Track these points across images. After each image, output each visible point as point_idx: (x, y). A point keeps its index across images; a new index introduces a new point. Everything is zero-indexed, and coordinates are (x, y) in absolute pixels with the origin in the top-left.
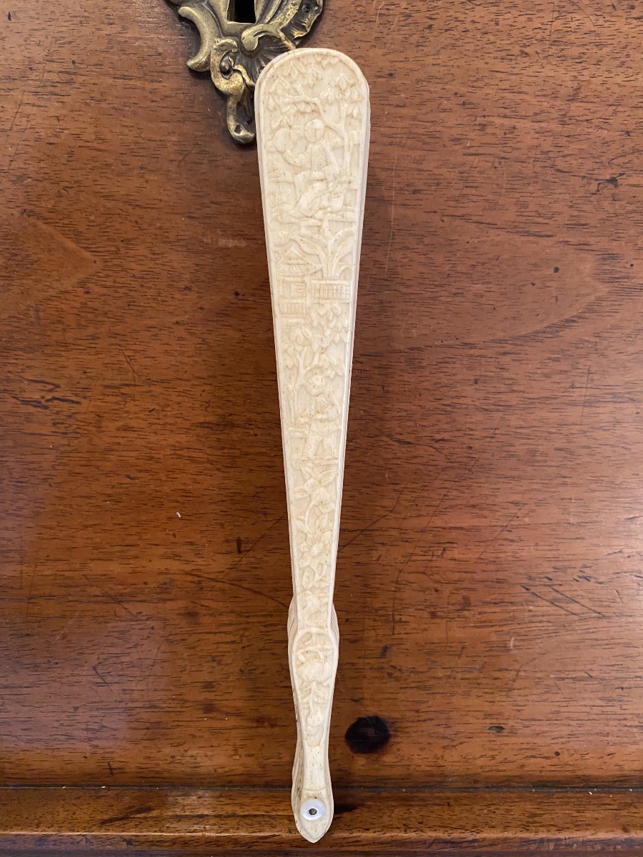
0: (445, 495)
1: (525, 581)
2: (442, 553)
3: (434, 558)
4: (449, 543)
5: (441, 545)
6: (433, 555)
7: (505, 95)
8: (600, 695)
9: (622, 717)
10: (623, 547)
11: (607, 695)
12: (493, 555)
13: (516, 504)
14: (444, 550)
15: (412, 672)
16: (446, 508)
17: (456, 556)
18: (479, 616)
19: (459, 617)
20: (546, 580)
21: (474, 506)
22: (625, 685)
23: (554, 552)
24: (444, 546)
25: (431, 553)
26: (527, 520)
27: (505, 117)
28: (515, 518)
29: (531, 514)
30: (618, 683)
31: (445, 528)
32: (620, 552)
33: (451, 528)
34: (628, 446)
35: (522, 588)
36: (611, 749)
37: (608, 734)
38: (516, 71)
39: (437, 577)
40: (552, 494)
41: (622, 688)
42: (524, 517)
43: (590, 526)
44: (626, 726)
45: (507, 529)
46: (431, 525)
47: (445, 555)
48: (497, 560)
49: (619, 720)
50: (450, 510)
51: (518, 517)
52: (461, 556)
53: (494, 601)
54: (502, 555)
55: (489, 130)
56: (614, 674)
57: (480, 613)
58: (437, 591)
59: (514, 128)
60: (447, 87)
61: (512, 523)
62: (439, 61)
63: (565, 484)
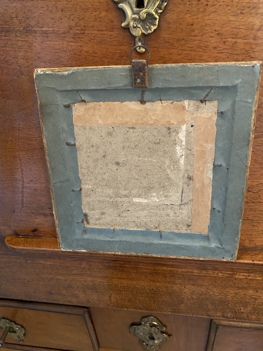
7: (234, 30)
8: (251, 224)
9: (258, 231)
11: (253, 224)
22: (259, 222)
27: (233, 38)
30: (257, 221)
36: (253, 239)
37: (252, 235)
38: (238, 20)
41: (258, 223)
44: (258, 233)
49: (256, 231)
55: (227, 43)
56: (256, 219)
59: (236, 42)
60: (212, 28)
62: (210, 18)
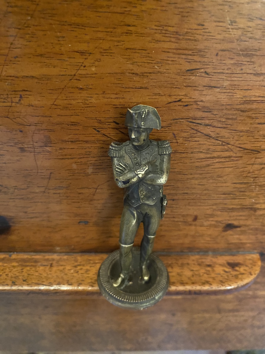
0: (12, 44)
1: (96, 124)
2: (20, 100)
3: (14, 104)
4: (24, 90)
5: (17, 93)
6: (12, 102)
10: (182, 97)
12: (66, 102)
13: (82, 53)
14: (21, 97)
15: (15, 189)
16: (15, 58)
17: (33, 103)
18: (60, 151)
19: (43, 151)
20: (114, 124)
21: (41, 55)
23: (121, 100)
24: (21, 93)
25: (9, 100)
26: (93, 69)
28: (82, 68)
29: (97, 63)
31: (17, 77)
32: (180, 101)
33: (23, 77)
35: (94, 130)
39: (19, 120)
40: (116, 44)
42: (90, 66)
43: (153, 76)
45: (75, 77)
46: (3, 73)
47: (22, 102)
48: (70, 106)
50: (20, 59)
51: (85, 67)
52: (37, 102)
53: (71, 140)
54: (73, 102)
57: (61, 149)
58: (21, 131)
61: (80, 72)
63: (129, 33)
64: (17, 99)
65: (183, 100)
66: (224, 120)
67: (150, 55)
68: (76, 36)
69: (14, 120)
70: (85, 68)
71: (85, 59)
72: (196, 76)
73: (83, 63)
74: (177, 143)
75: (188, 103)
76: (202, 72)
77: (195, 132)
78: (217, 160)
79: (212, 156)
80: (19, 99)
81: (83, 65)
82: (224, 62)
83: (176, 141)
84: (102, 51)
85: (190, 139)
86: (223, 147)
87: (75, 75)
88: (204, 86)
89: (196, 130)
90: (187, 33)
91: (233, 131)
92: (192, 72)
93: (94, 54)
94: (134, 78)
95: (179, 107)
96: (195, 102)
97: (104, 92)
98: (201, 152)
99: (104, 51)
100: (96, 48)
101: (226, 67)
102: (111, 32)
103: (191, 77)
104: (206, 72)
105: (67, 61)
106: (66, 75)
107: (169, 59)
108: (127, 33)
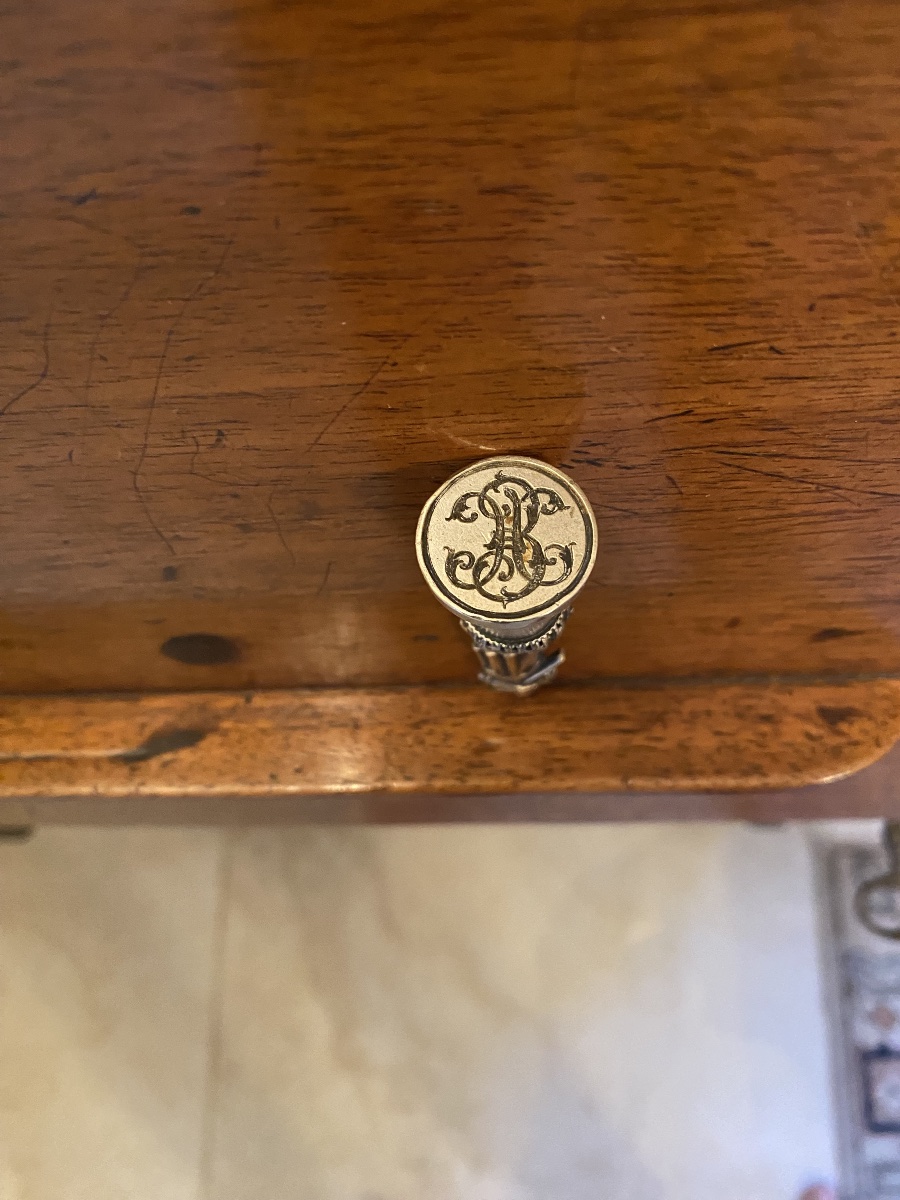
0: (171, 333)
2: (218, 440)
3: (203, 449)
4: (227, 422)
5: (207, 427)
6: (197, 445)
10: (696, 405)
12: (350, 437)
13: (383, 337)
14: (220, 433)
16: (188, 359)
17: (258, 443)
18: (348, 526)
19: (304, 528)
21: (262, 350)
24: (218, 427)
25: (190, 441)
26: (421, 368)
28: (387, 367)
29: (429, 356)
32: (687, 413)
33: (219, 396)
34: (746, 166)
39: (224, 477)
40: (484, 309)
42: (410, 363)
43: (603, 369)
45: (370, 388)
46: (161, 393)
47: (226, 443)
48: (362, 444)
50: (201, 361)
51: (395, 364)
52: (267, 443)
57: (349, 522)
58: (236, 496)
61: (381, 376)
63: (522, 282)
64: (212, 440)
65: (697, 411)
66: (824, 444)
67: (592, 325)
68: (361, 302)
69: (211, 477)
70: (395, 368)
71: (394, 348)
72: (741, 358)
73: (388, 357)
74: (681, 493)
75: (714, 417)
76: (760, 350)
77: (735, 470)
78: (802, 520)
79: (786, 512)
80: (215, 438)
81: (390, 361)
82: (834, 322)
83: (676, 490)
84: (442, 327)
85: (719, 485)
86: (818, 494)
87: (367, 384)
88: (767, 379)
89: (738, 467)
90: (711, 266)
91: (853, 463)
92: (726, 351)
93: (417, 336)
94: (546, 378)
95: (686, 425)
96: (735, 412)
97: (458, 412)
98: (753, 507)
99: (449, 328)
100: (424, 322)
101: (839, 333)
102: (467, 284)
103: (725, 362)
104: (772, 348)
105: (338, 356)
106: (343, 385)
107: (653, 329)
108: (517, 282)
